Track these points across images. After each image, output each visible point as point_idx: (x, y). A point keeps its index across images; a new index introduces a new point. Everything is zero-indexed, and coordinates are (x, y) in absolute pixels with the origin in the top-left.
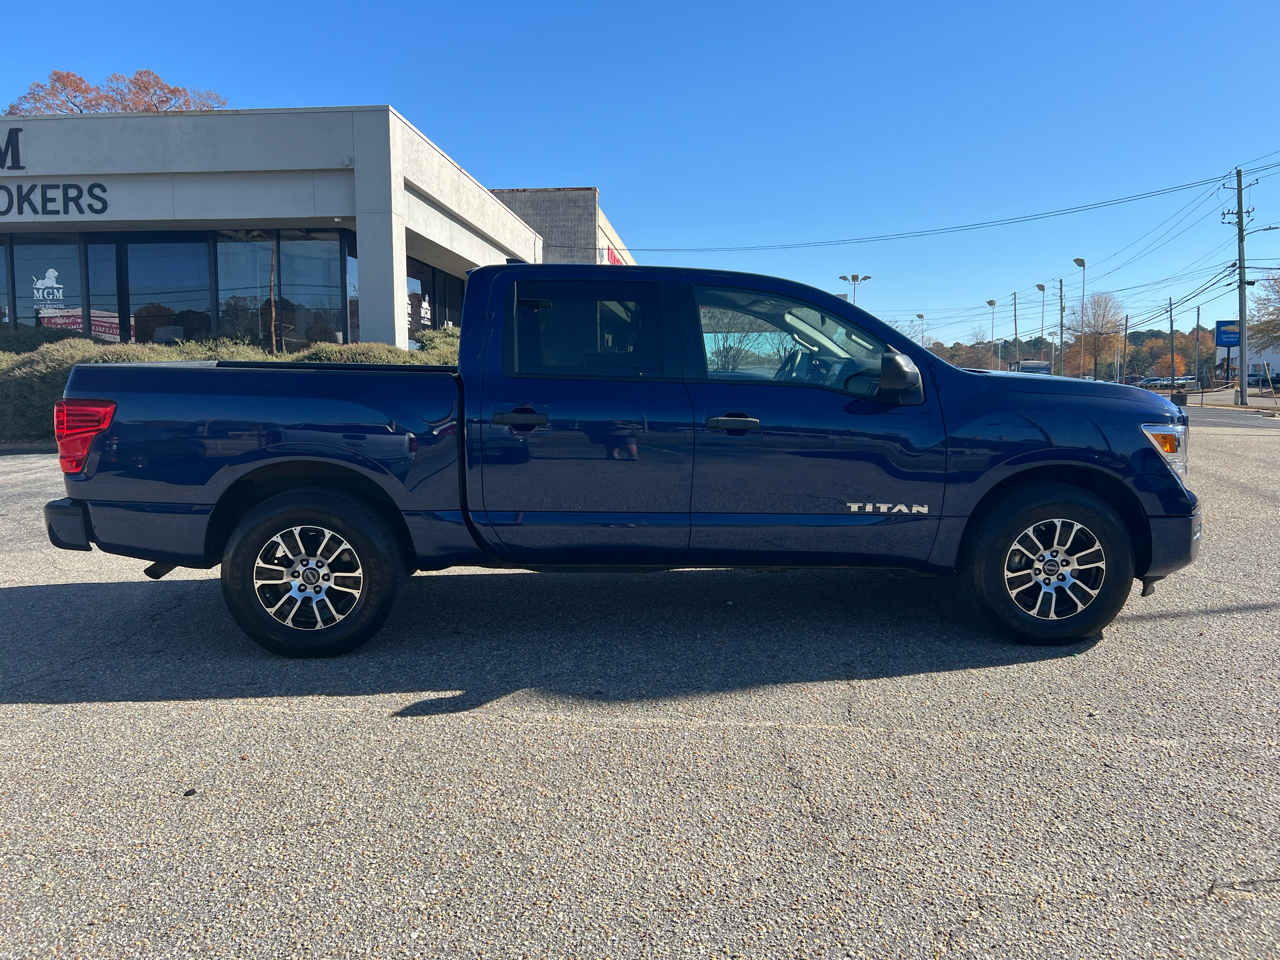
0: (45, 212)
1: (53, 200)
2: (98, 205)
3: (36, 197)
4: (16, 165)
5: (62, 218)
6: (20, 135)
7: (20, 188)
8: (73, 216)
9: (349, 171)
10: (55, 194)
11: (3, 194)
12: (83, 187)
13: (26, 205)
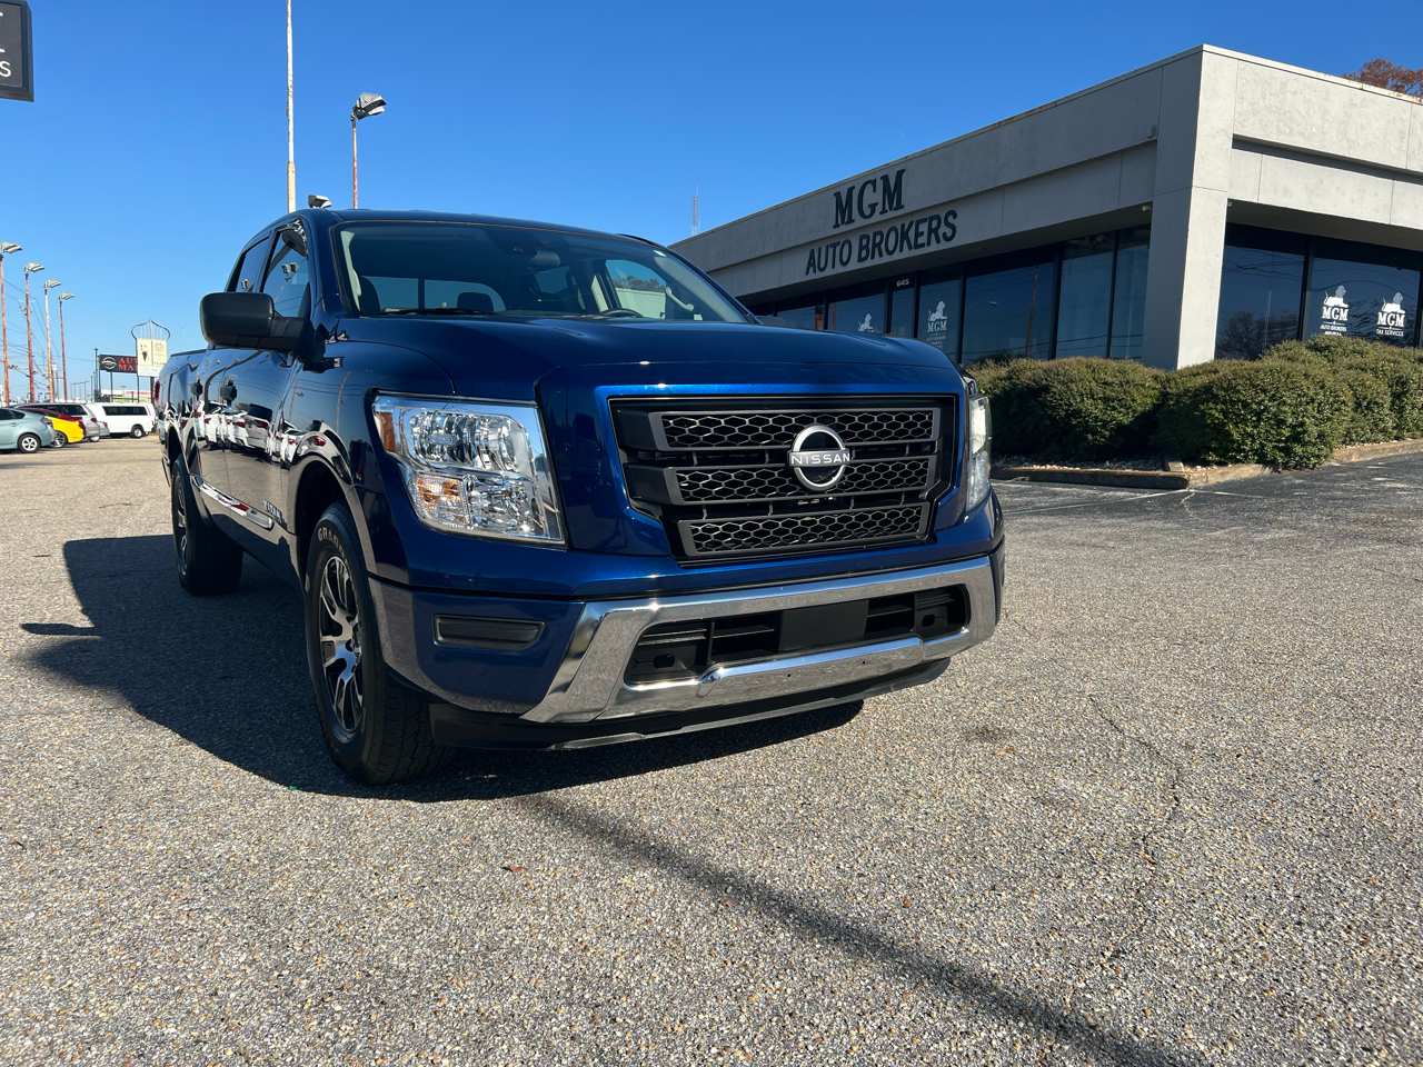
0: (918, 246)
1: (922, 234)
2: (949, 233)
3: (912, 234)
4: (900, 206)
5: (926, 250)
6: (904, 175)
7: (903, 226)
8: (934, 247)
9: (1151, 144)
10: (924, 228)
11: (893, 235)
12: (942, 216)
13: (905, 242)
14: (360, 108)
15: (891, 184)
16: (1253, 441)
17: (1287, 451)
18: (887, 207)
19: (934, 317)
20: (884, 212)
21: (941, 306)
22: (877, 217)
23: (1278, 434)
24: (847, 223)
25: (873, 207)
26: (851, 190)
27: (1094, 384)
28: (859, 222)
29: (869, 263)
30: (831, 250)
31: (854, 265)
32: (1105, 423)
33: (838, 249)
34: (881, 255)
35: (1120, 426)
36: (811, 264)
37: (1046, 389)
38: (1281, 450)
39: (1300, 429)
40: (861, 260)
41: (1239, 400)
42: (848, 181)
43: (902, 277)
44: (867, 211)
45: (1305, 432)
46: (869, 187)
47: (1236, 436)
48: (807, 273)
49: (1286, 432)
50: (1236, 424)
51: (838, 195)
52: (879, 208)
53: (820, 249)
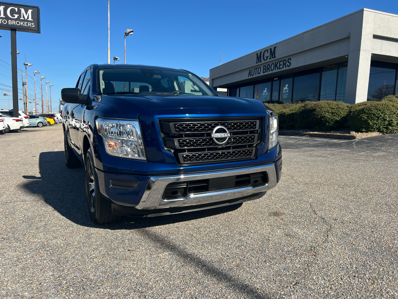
0: (280, 68)
1: (281, 65)
3: (278, 65)
4: (275, 57)
5: (282, 70)
6: (276, 48)
7: (276, 63)
8: (285, 69)
9: (348, 38)
10: (282, 63)
11: (273, 65)
12: (287, 60)
13: (276, 67)
14: (127, 33)
15: (272, 51)
16: (376, 125)
17: (387, 128)
18: (271, 57)
19: (285, 89)
20: (270, 59)
21: (287, 85)
22: (268, 60)
23: (384, 123)
24: (260, 62)
25: (267, 57)
26: (261, 53)
27: (329, 108)
28: (263, 62)
29: (266, 73)
30: (255, 70)
31: (262, 74)
32: (332, 120)
33: (257, 69)
34: (269, 71)
35: (336, 121)
36: (250, 74)
37: (315, 110)
38: (385, 128)
39: (391, 122)
40: (264, 72)
41: (372, 113)
42: (260, 50)
43: (275, 77)
44: (265, 59)
45: (392, 123)
46: (266, 51)
47: (371, 124)
48: (248, 77)
49: (387, 123)
50: (371, 120)
51: (257, 54)
52: (269, 58)
53: (252, 70)
